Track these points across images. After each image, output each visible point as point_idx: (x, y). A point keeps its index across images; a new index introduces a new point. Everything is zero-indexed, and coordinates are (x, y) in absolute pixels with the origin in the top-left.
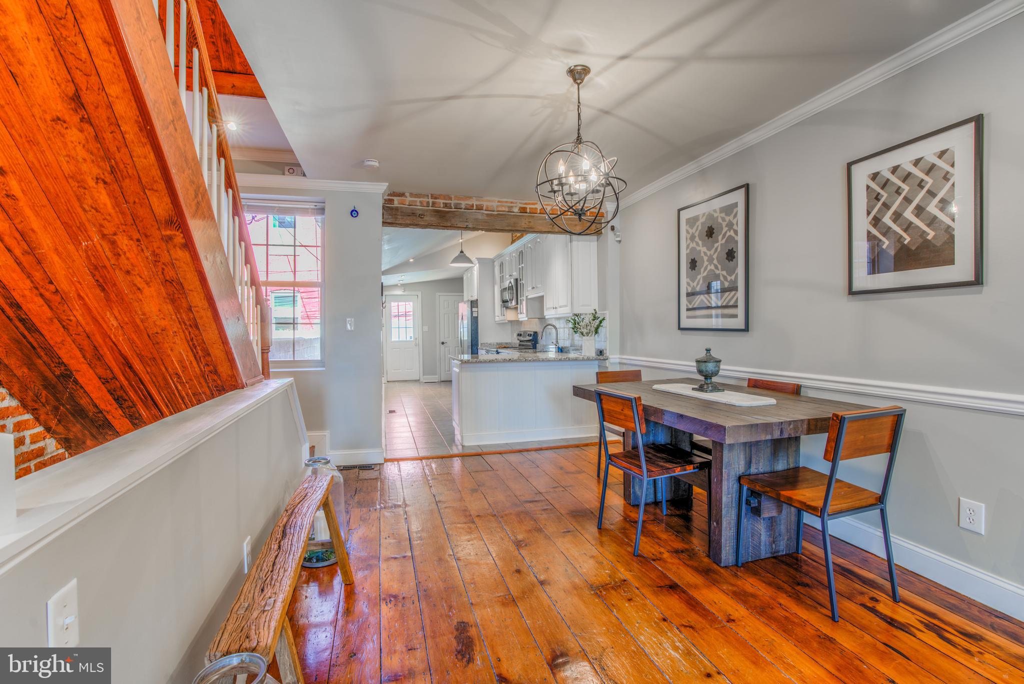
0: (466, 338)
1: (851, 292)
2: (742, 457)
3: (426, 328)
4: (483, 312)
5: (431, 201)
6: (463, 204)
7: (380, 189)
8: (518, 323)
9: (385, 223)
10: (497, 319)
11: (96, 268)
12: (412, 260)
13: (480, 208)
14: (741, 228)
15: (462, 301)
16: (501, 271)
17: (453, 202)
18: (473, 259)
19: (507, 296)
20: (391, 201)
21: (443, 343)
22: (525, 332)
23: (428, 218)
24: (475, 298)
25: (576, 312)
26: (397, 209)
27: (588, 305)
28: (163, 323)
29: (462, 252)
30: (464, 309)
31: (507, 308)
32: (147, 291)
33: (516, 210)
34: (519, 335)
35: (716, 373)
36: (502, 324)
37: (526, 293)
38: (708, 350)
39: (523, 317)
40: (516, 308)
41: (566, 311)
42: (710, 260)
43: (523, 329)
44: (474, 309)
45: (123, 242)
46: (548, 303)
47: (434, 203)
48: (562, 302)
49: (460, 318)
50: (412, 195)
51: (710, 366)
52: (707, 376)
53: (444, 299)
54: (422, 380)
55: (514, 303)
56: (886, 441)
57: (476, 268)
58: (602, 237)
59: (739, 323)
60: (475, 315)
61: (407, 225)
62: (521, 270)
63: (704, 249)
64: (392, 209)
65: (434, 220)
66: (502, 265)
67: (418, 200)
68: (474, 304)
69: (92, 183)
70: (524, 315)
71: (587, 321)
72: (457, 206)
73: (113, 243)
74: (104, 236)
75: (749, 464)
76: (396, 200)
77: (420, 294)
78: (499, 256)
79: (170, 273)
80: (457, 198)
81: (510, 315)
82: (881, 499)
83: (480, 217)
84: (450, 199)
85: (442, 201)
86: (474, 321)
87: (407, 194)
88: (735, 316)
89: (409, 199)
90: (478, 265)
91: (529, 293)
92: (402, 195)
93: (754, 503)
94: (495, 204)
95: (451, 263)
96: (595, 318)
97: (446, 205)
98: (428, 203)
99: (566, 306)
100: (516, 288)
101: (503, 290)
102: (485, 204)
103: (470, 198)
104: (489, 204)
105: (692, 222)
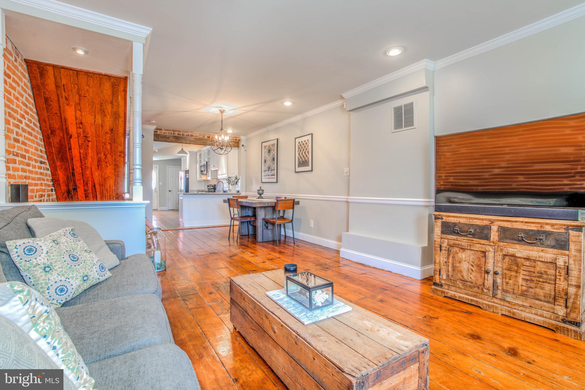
0: (183, 189)
1: (296, 172)
2: (263, 213)
3: (161, 184)
4: (191, 176)
5: (172, 132)
6: (185, 134)
7: (154, 127)
8: (208, 181)
9: (154, 140)
10: (198, 179)
11: (99, 161)
12: (157, 151)
13: (192, 136)
14: (276, 151)
15: (181, 170)
16: (200, 157)
17: (181, 133)
18: (187, 152)
19: (203, 169)
20: (157, 132)
21: (170, 191)
22: (210, 185)
23: (171, 139)
24: (188, 169)
25: (229, 176)
26: (159, 135)
27: (234, 173)
28: (110, 175)
29: (182, 149)
30: (182, 174)
31: (203, 174)
32: (109, 167)
33: (206, 137)
34: (208, 186)
35: (263, 194)
36: (200, 182)
37: (211, 168)
38: (261, 187)
39: (209, 178)
40: (207, 174)
41: (225, 176)
42: (269, 160)
43: (210, 184)
44: (187, 174)
45: (109, 156)
46: (220, 173)
47: (174, 134)
48: (225, 172)
49: (180, 179)
50: (165, 130)
51: (261, 192)
52: (260, 194)
53: (170, 169)
54: (159, 209)
55: (205, 172)
56: (292, 206)
57: (188, 156)
58: (240, 148)
59: (275, 180)
60: (187, 177)
61: (162, 141)
62: (209, 158)
63: (268, 157)
64: (156, 135)
65: (173, 139)
66: (200, 155)
67: (167, 132)
68: (187, 172)
69: (107, 144)
70: (210, 177)
71: (233, 180)
72: (183, 135)
73: (106, 156)
74: (104, 154)
75: (266, 216)
76: (158, 131)
77: (158, 166)
78: (200, 151)
79: (117, 163)
80: (183, 132)
81: (204, 178)
82: (292, 221)
83: (192, 139)
84: (180, 132)
85: (177, 133)
86: (187, 180)
87: (163, 129)
88: (274, 178)
89: (164, 131)
90: (189, 154)
91: (212, 168)
92: (161, 129)
93: (267, 225)
94: (198, 135)
95: (178, 154)
96: (236, 179)
97: (178, 134)
98: (171, 133)
99: (226, 174)
100: (207, 165)
101: (201, 166)
102: (194, 134)
103: (188, 132)
104: (196, 134)
105: (265, 147)
